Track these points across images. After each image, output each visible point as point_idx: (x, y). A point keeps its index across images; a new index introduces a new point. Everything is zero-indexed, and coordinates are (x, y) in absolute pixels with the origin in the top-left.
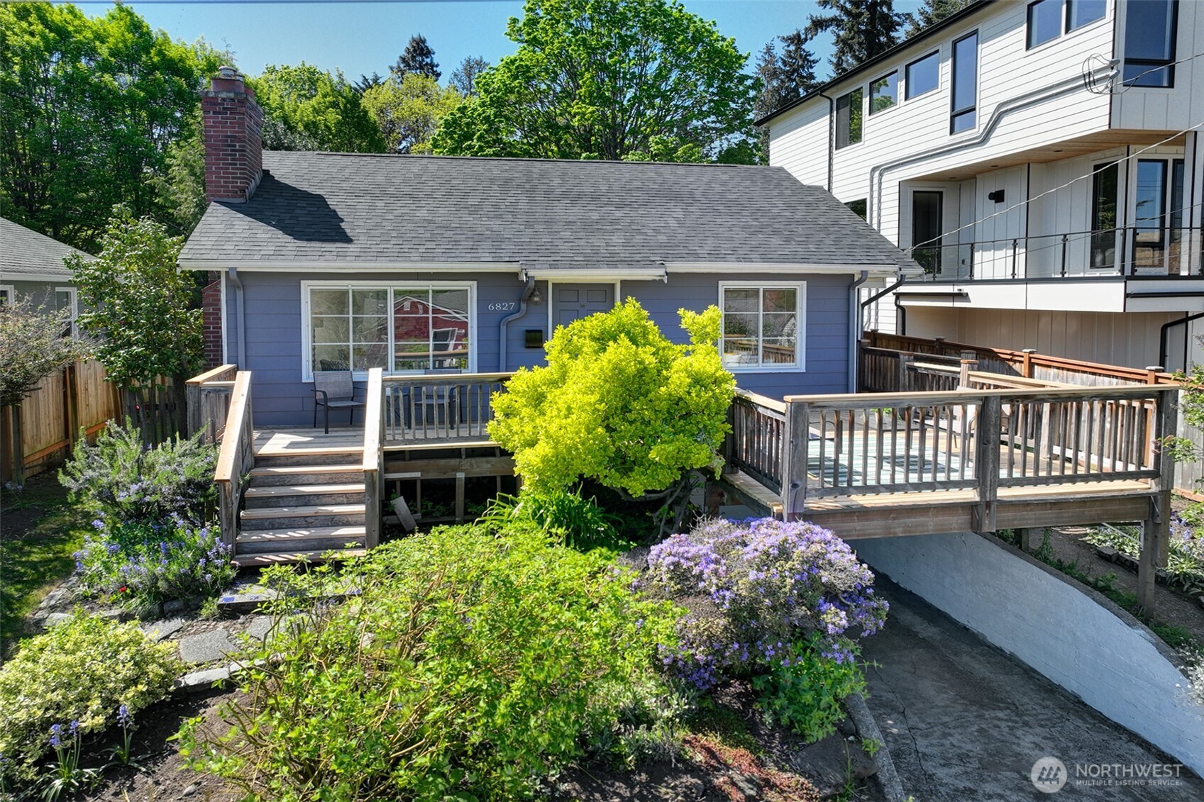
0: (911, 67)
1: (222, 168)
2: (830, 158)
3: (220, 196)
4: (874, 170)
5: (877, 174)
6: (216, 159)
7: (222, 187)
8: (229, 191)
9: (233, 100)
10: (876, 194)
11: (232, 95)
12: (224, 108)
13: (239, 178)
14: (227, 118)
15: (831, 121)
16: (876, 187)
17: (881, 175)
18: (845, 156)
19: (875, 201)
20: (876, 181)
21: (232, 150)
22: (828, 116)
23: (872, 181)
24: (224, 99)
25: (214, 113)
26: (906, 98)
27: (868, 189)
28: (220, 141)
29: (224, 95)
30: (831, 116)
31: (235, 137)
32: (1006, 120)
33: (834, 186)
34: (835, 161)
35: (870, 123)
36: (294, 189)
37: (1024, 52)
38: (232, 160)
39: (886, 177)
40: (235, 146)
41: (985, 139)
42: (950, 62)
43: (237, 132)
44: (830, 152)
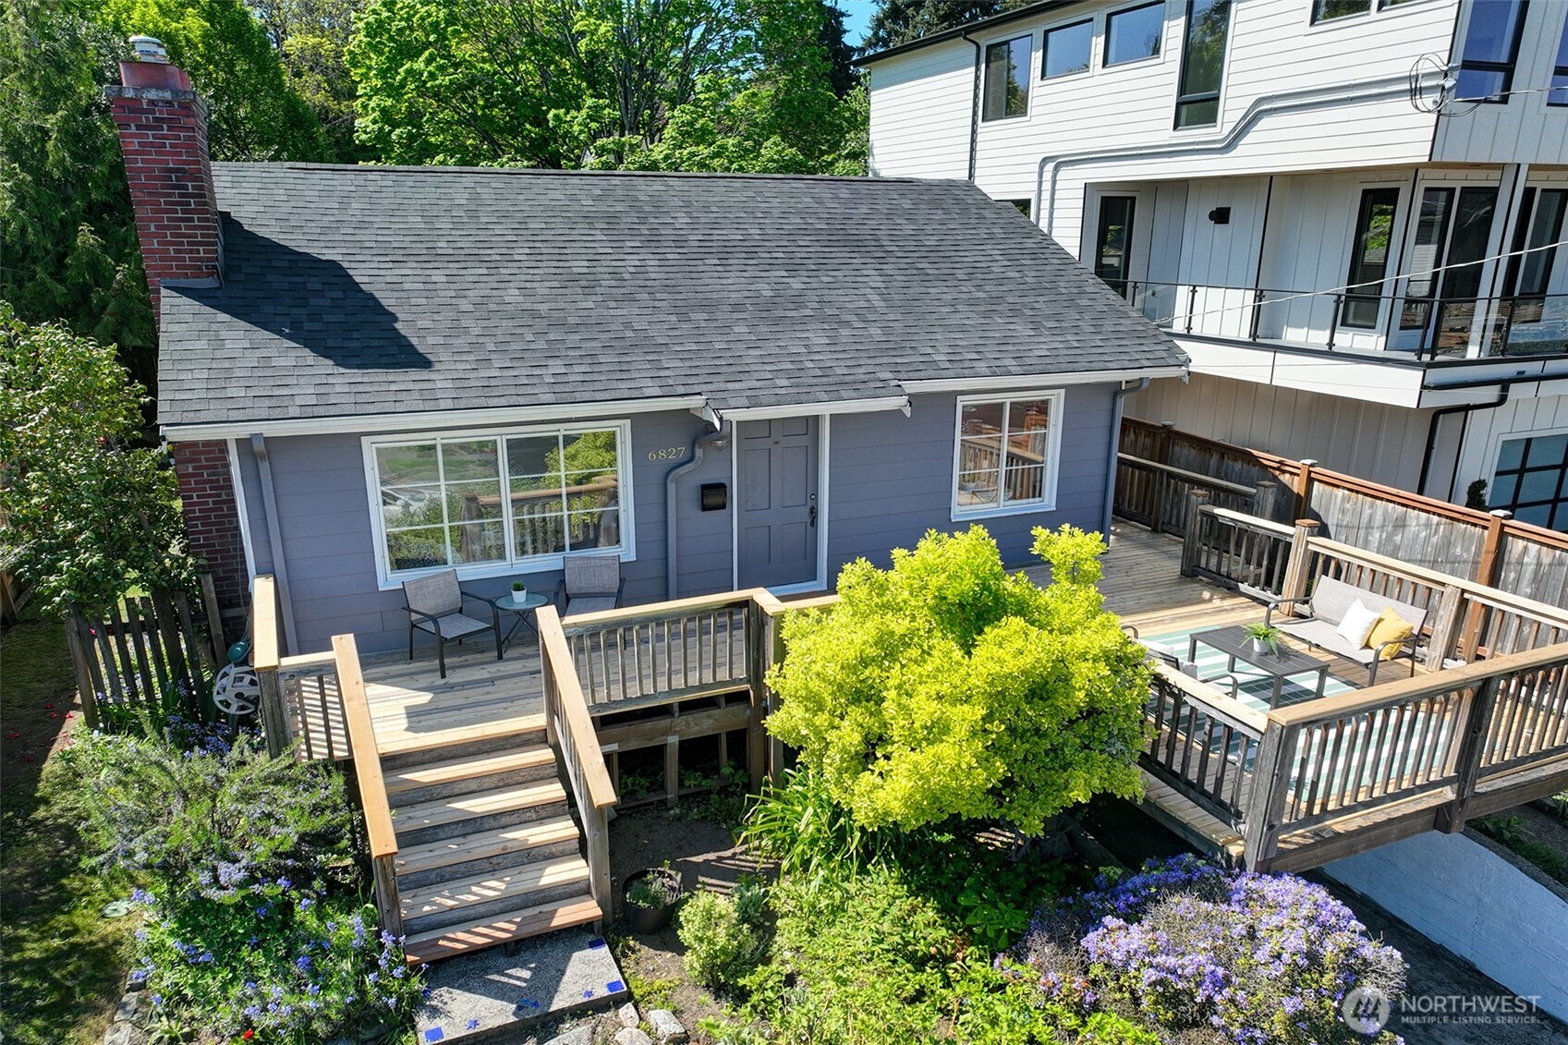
0: (1114, 18)
1: (167, 227)
2: (974, 132)
3: (172, 276)
4: (1045, 161)
5: (1050, 166)
6: (157, 211)
7: (173, 259)
8: (186, 267)
9: (169, 103)
10: (1046, 195)
11: (168, 95)
12: (156, 119)
13: (201, 244)
14: (165, 137)
15: (977, 78)
16: (1047, 186)
17: (1056, 169)
18: (996, 133)
19: (1045, 204)
20: (1047, 176)
21: (181, 195)
22: (973, 69)
23: (1041, 176)
24: (152, 102)
25: (138, 127)
26: (1105, 64)
27: (1035, 186)
28: (157, 178)
29: (152, 94)
30: (978, 69)
31: (183, 171)
32: (1265, 123)
33: (977, 172)
34: (979, 138)
35: (1040, 93)
36: (285, 250)
37: (1305, 26)
38: (184, 212)
39: (1063, 173)
40: (186, 187)
41: (1231, 144)
42: (1182, 21)
43: (186, 162)
44: (974, 123)
